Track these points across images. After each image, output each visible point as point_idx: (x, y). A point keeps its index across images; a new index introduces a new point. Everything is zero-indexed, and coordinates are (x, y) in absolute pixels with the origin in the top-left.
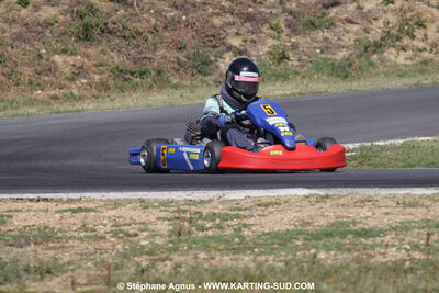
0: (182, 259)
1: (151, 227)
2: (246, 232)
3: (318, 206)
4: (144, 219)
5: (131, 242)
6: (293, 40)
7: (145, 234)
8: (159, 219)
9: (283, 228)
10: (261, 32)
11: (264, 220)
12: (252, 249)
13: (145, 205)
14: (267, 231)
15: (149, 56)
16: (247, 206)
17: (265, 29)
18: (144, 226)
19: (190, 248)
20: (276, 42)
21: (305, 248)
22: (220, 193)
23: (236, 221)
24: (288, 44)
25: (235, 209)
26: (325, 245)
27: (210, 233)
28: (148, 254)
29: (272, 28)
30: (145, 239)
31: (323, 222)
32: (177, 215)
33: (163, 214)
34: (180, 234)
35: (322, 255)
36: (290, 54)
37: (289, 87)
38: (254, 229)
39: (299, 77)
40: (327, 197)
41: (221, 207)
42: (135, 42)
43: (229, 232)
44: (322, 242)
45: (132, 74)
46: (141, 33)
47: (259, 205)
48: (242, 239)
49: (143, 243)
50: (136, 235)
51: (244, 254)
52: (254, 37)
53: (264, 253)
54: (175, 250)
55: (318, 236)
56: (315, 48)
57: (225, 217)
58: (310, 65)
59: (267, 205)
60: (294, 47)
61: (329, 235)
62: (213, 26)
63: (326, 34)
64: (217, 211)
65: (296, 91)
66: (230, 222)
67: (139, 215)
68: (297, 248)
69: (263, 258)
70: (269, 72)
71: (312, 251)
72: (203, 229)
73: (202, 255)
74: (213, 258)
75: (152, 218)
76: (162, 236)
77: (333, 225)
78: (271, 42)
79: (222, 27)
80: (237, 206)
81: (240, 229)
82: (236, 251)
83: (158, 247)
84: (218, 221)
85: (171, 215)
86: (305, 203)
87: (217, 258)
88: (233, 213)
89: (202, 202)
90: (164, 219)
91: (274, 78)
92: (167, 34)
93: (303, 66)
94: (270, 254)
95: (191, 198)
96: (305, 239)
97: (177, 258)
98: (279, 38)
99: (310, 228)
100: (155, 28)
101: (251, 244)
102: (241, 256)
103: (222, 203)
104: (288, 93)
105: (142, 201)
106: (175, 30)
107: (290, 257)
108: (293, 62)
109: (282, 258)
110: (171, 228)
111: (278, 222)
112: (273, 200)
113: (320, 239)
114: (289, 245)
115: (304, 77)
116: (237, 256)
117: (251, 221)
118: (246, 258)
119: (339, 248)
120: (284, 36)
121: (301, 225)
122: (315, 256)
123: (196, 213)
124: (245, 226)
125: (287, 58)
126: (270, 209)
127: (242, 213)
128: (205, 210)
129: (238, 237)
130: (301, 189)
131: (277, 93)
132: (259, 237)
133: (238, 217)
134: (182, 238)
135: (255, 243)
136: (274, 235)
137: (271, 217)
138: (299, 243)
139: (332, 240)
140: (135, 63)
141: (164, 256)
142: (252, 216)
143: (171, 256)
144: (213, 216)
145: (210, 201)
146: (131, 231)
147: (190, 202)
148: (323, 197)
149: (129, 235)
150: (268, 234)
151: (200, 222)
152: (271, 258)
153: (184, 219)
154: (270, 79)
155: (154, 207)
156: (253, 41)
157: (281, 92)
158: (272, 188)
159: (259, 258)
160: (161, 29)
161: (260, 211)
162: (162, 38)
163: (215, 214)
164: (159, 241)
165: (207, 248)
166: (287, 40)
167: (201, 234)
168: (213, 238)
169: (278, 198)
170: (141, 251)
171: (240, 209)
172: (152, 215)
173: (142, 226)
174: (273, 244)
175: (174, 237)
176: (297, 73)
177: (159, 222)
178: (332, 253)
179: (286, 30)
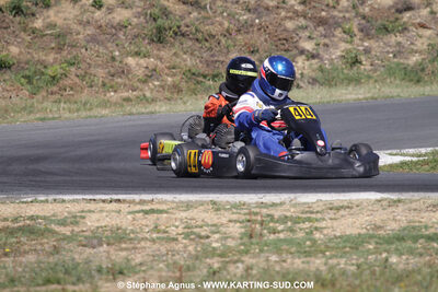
0: (254, 261)
1: (223, 229)
2: (317, 235)
3: (390, 209)
4: (216, 221)
5: (203, 244)
6: (366, 44)
7: (217, 236)
8: (230, 221)
9: (355, 231)
10: (334, 36)
11: (335, 223)
12: (323, 253)
13: (217, 207)
14: (338, 234)
15: (221, 59)
16: (319, 209)
17: (338, 32)
18: (216, 228)
19: (261, 251)
20: (349, 46)
21: (377, 251)
22: (292, 196)
23: (307, 225)
24: (361, 48)
25: (307, 212)
26: (397, 249)
27: (282, 236)
28: (220, 256)
29: (344, 32)
30: (217, 241)
31: (394, 226)
32: (248, 217)
33: (234, 217)
34: (251, 237)
35: (394, 259)
36: (363, 58)
37: (362, 91)
38: (325, 232)
39: (371, 81)
40: (399, 201)
41: (292, 210)
42: (207, 44)
43: (301, 235)
44: (394, 246)
45: (205, 77)
46: (214, 37)
47: (331, 209)
48: (314, 242)
49: (215, 245)
50: (208, 237)
51: (316, 257)
52: (326, 41)
53: (336, 256)
54: (247, 252)
55: (389, 240)
56: (388, 52)
57: (296, 221)
58: (382, 69)
59: (338, 209)
60: (367, 51)
61: (400, 239)
62: (285, 30)
63: (399, 39)
64: (288, 214)
65: (369, 95)
66: (302, 226)
67: (211, 218)
68: (369, 252)
69: (334, 261)
70: (341, 76)
71: (384, 255)
72: (274, 232)
73: (274, 258)
74: (284, 261)
75: (224, 220)
76: (233, 238)
77: (404, 229)
78: (343, 46)
79: (294, 31)
80: (309, 209)
81: (312, 232)
82: (308, 254)
83: (230, 250)
84: (289, 224)
85: (243, 217)
86: (377, 207)
87: (289, 261)
88: (304, 216)
89: (274, 205)
90: (235, 221)
91: (346, 81)
92: (239, 37)
93: (375, 71)
94: (341, 257)
95: (264, 200)
96: (377, 243)
97: (248, 260)
98: (351, 42)
99: (382, 232)
100: (228, 31)
101: (322, 247)
102: (313, 259)
103: (295, 206)
104: (361, 97)
105: (214, 203)
106: (248, 33)
107: (362, 260)
108: (366, 66)
109: (354, 262)
110: (243, 230)
111: (350, 225)
112: (346, 204)
113: (392, 243)
114: (360, 248)
115: (376, 81)
116: (308, 259)
117: (323, 224)
118: (318, 261)
119: (411, 252)
120: (356, 40)
121: (373, 229)
122: (387, 260)
123: (268, 215)
124: (316, 229)
125: (360, 63)
126: (342, 212)
127: (313, 216)
128: (277, 213)
129: (309, 240)
130: (373, 193)
131: (349, 97)
132: (330, 240)
133: (309, 220)
134: (254, 240)
135: (327, 247)
136: (346, 239)
137: (343, 221)
138: (371, 247)
139: (404, 244)
140: (208, 65)
141: (236, 258)
142: (324, 219)
143: (243, 259)
144: (284, 219)
145: (282, 204)
146: (203, 234)
147: (262, 205)
148: (395, 202)
149: (201, 237)
150: (340, 237)
151: (271, 225)
152: (343, 261)
153: (255, 222)
154: (342, 83)
155: (226, 210)
156: (326, 45)
157: (353, 96)
158: (344, 192)
159: (330, 261)
160: (234, 33)
161: (331, 214)
162: (235, 41)
163: (286, 217)
164: (231, 243)
165: (278, 251)
166: (360, 44)
167: (272, 237)
168: (285, 240)
169: (350, 202)
170: (213, 253)
171: (312, 213)
172: (224, 217)
173: (213, 228)
174: (345, 247)
175: (246, 240)
176: (369, 77)
177: (231, 224)
178: (404, 257)
179: (359, 35)
